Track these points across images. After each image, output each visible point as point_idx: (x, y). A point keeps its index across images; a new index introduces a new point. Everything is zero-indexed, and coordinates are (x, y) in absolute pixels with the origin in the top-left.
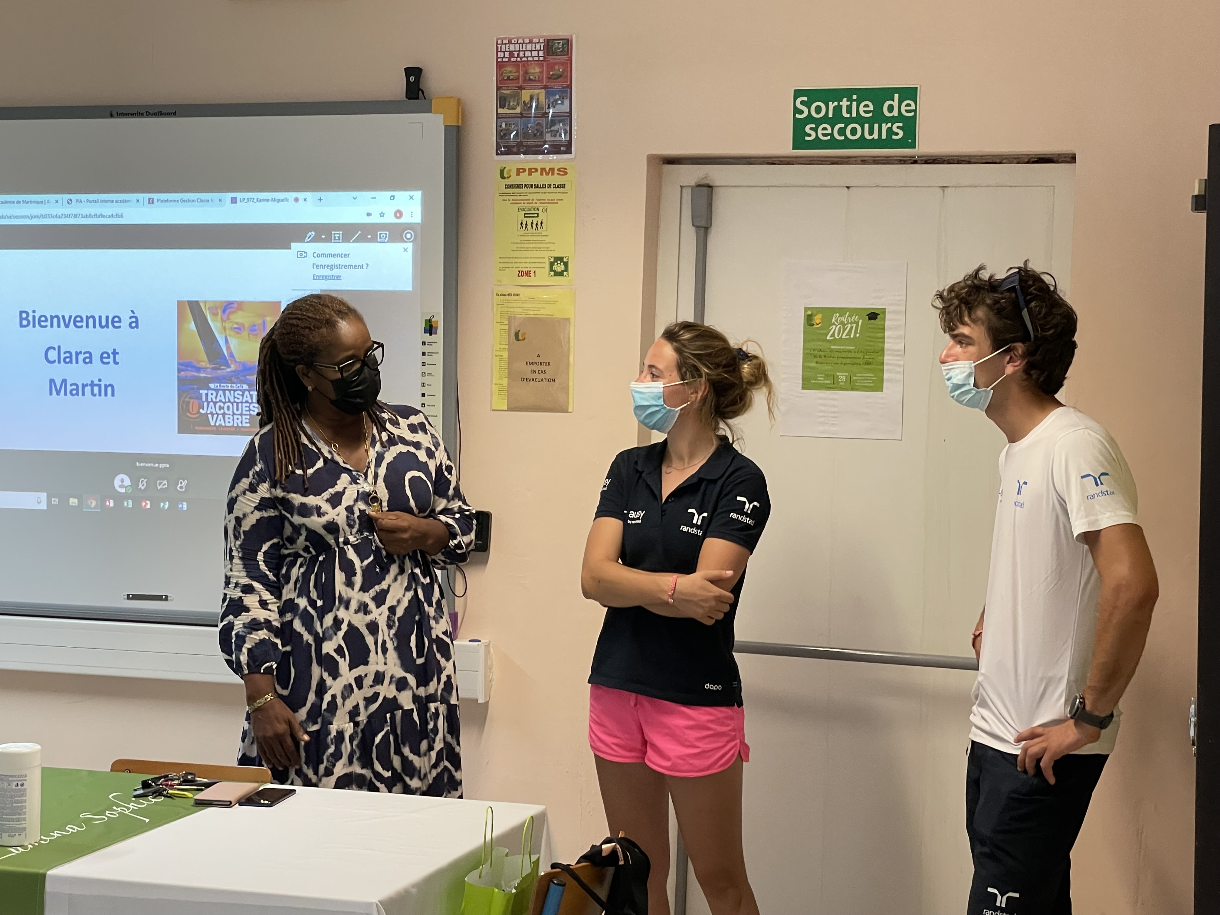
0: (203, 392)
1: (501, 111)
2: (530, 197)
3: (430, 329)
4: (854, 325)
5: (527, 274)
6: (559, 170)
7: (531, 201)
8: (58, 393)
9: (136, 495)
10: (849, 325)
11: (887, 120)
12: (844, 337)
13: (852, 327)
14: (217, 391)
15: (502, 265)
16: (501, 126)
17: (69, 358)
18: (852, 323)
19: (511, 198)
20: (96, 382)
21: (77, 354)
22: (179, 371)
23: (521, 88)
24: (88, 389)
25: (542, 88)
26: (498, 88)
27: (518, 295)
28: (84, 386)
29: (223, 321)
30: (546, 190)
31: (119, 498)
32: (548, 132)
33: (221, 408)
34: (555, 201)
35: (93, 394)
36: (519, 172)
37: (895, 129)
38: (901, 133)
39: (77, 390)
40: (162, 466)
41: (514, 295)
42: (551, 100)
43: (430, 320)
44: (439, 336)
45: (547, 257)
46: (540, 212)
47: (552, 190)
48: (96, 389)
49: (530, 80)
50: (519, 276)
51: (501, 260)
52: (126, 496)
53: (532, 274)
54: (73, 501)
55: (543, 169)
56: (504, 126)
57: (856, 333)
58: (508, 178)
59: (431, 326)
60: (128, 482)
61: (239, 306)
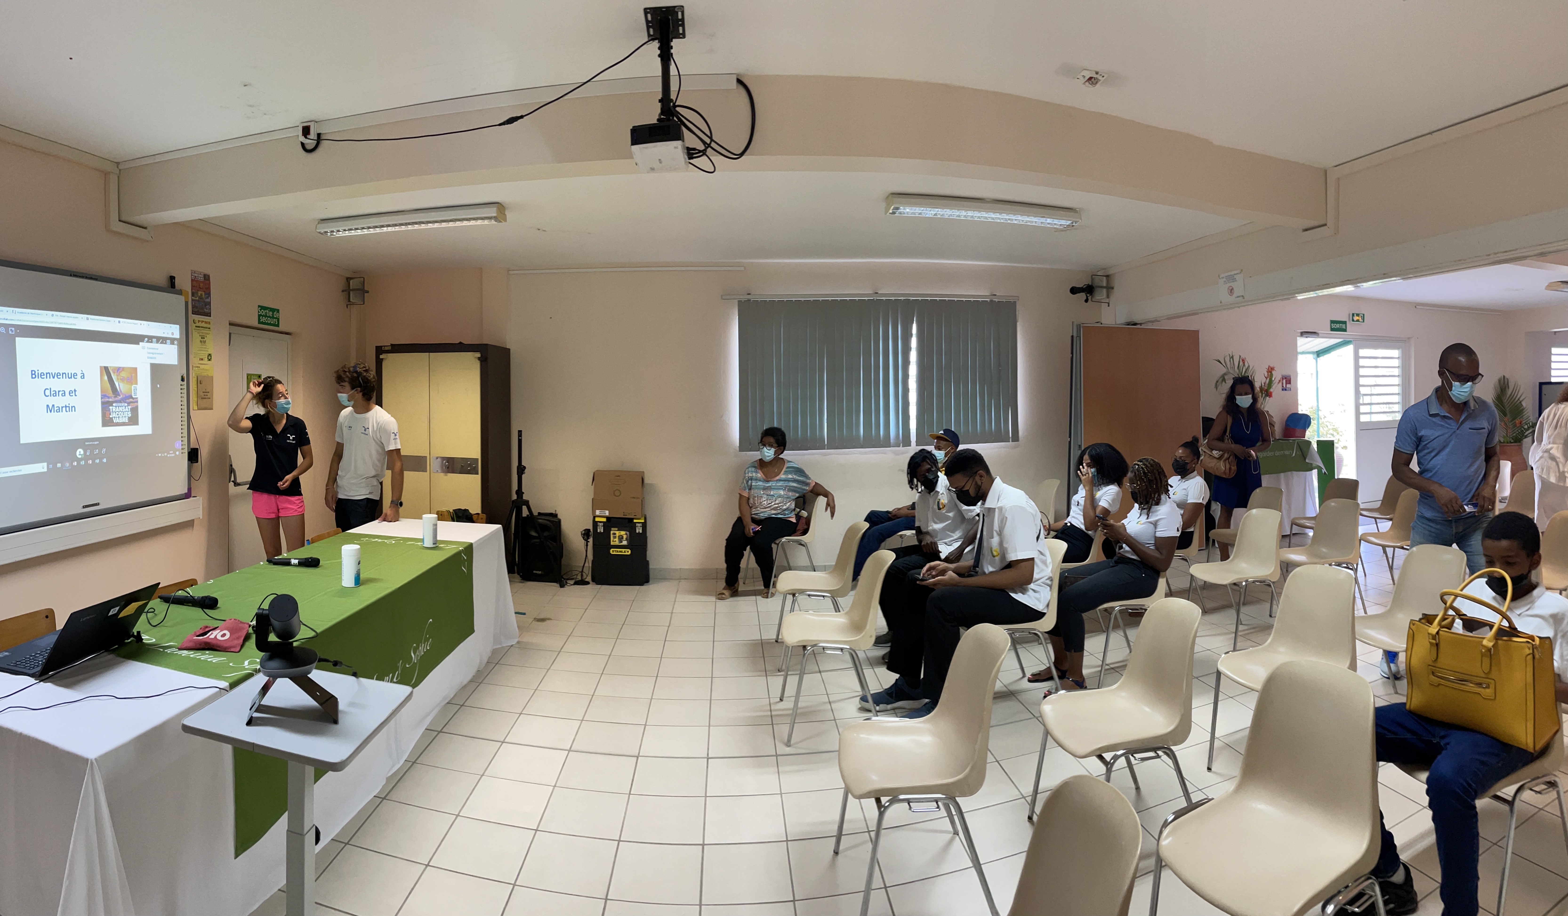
0: (111, 408)
1: (194, 297)
2: (202, 330)
3: (183, 380)
5: (202, 359)
6: (209, 322)
8: (51, 411)
9: (86, 458)
11: (274, 318)
14: (116, 407)
16: (193, 304)
17: (55, 394)
19: (199, 331)
20: (67, 405)
21: (59, 391)
22: (102, 398)
23: (198, 290)
24: (64, 409)
25: (204, 292)
26: (192, 289)
28: (62, 407)
29: (117, 375)
30: (207, 329)
31: (79, 460)
32: (205, 308)
33: (118, 414)
34: (208, 333)
35: (67, 411)
36: (199, 321)
37: (275, 321)
38: (277, 323)
39: (59, 410)
40: (96, 443)
42: (206, 296)
43: (182, 376)
44: (185, 383)
45: (207, 353)
46: (205, 337)
48: (68, 408)
49: (200, 288)
52: (81, 459)
54: (59, 465)
55: (204, 321)
56: (195, 303)
58: (196, 323)
60: (82, 452)
61: (123, 369)
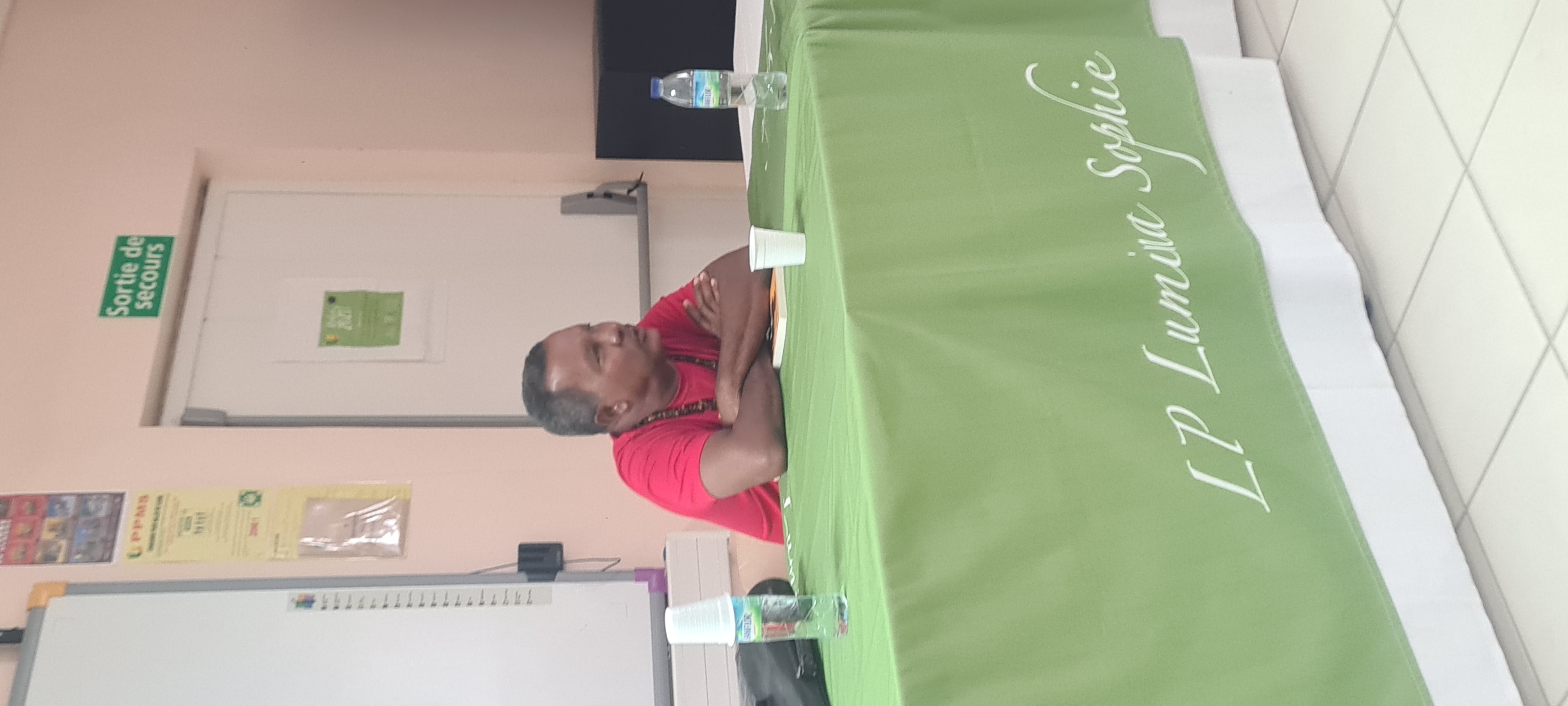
2: (166, 525)
3: (307, 602)
4: (339, 310)
5: (254, 526)
6: (141, 502)
7: (172, 525)
10: (339, 315)
11: (144, 254)
12: (350, 318)
13: (341, 313)
15: (241, 553)
16: (79, 559)
18: (337, 313)
19: (164, 544)
23: (38, 540)
25: (44, 519)
26: (33, 563)
30: (161, 510)
32: (96, 515)
34: (176, 503)
36: (135, 539)
37: (153, 249)
38: (159, 245)
42: (59, 511)
43: (297, 602)
44: (317, 593)
45: (237, 508)
46: (186, 516)
47: (163, 505)
49: (31, 532)
50: (255, 535)
53: (256, 522)
55: (138, 515)
56: (79, 556)
57: (347, 311)
58: (140, 548)
59: (304, 601)
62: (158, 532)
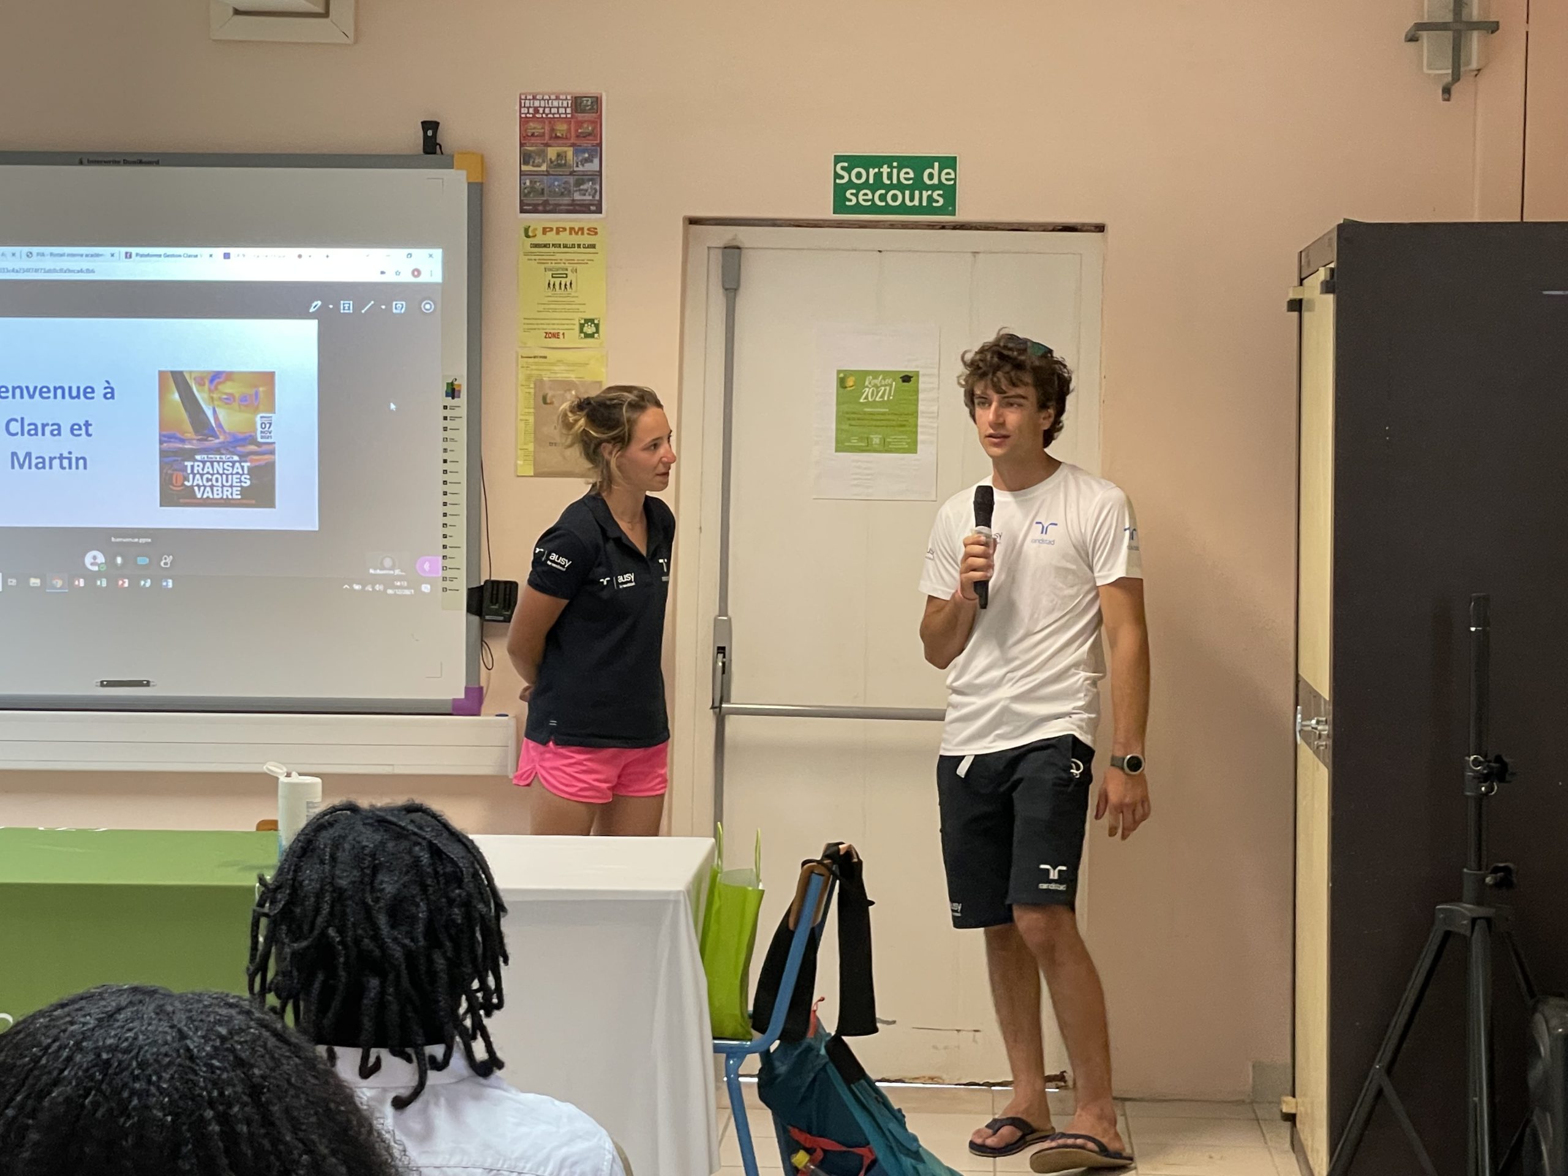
0: (189, 463)
1: (524, 168)
2: (558, 256)
3: (452, 392)
4: (888, 388)
5: (555, 336)
6: (588, 229)
7: (559, 261)
8: (21, 466)
9: (111, 573)
10: (883, 388)
11: (928, 188)
12: (877, 399)
13: (885, 390)
14: (204, 462)
15: (527, 327)
16: (525, 184)
17: (35, 430)
18: (886, 385)
19: (537, 257)
20: (66, 455)
21: (44, 426)
22: (161, 442)
23: (547, 145)
24: (56, 462)
25: (571, 146)
26: (521, 145)
27: (545, 357)
28: (51, 459)
29: (210, 391)
30: (576, 249)
31: (91, 577)
32: (576, 191)
33: (210, 480)
34: (586, 261)
35: (62, 468)
36: (545, 231)
37: (935, 196)
38: (941, 201)
39: (43, 463)
40: (142, 540)
41: (541, 357)
42: (580, 158)
43: (452, 383)
44: (462, 400)
45: (577, 318)
46: (569, 272)
47: (582, 250)
48: (66, 463)
49: (557, 137)
50: (546, 337)
51: (526, 321)
52: (98, 575)
53: (561, 336)
54: (35, 582)
55: (572, 229)
56: (528, 183)
57: (890, 395)
58: (535, 236)
59: (453, 390)
60: (102, 558)
61: (229, 376)
62: (553, 249)
